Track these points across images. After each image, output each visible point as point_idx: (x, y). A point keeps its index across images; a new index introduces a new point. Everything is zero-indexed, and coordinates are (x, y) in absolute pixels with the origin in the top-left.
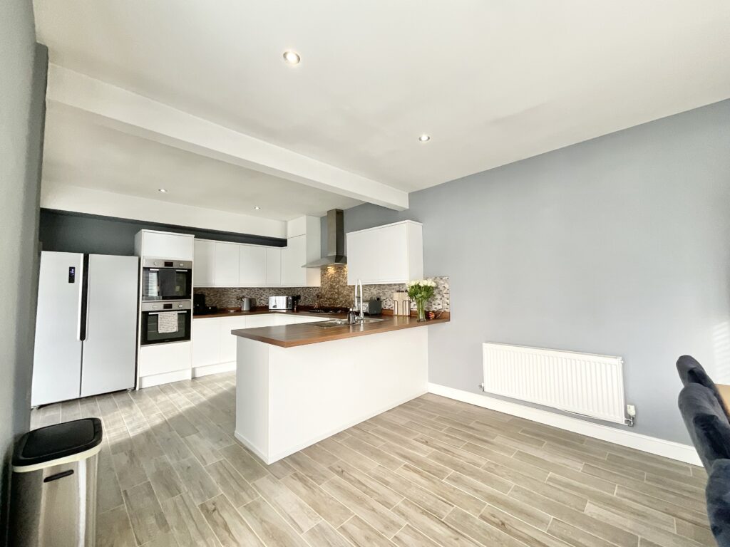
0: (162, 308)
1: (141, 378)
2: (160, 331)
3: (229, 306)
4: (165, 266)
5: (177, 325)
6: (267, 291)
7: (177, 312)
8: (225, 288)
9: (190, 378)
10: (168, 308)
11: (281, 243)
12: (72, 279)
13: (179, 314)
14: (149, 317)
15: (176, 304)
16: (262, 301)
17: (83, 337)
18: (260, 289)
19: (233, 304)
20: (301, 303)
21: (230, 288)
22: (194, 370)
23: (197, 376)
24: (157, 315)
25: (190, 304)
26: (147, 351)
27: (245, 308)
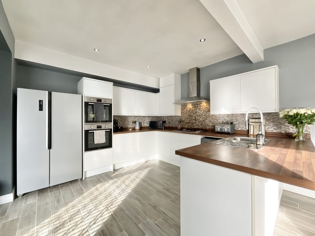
0: (96, 128)
1: (85, 172)
2: (95, 143)
3: (129, 127)
4: (97, 101)
5: (105, 138)
6: (147, 118)
7: (104, 130)
8: (126, 116)
9: (113, 171)
10: (99, 128)
11: (156, 91)
12: (41, 108)
13: (106, 131)
14: (89, 134)
15: (103, 126)
16: (145, 124)
17: (50, 147)
18: (144, 117)
19: (131, 125)
20: (167, 125)
21: (129, 116)
22: (114, 165)
23: (116, 168)
24: (94, 132)
25: (111, 126)
26: (88, 155)
27: (137, 127)
